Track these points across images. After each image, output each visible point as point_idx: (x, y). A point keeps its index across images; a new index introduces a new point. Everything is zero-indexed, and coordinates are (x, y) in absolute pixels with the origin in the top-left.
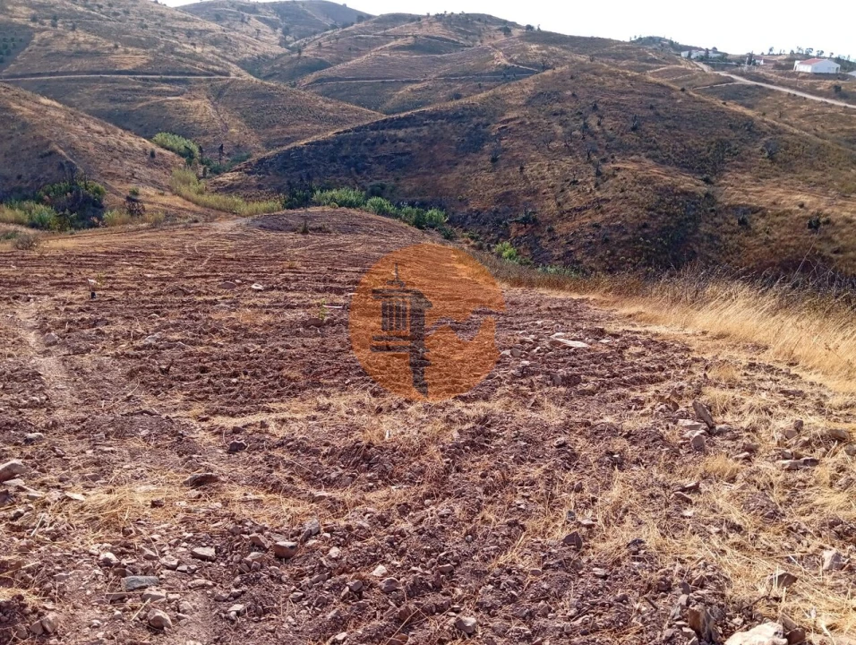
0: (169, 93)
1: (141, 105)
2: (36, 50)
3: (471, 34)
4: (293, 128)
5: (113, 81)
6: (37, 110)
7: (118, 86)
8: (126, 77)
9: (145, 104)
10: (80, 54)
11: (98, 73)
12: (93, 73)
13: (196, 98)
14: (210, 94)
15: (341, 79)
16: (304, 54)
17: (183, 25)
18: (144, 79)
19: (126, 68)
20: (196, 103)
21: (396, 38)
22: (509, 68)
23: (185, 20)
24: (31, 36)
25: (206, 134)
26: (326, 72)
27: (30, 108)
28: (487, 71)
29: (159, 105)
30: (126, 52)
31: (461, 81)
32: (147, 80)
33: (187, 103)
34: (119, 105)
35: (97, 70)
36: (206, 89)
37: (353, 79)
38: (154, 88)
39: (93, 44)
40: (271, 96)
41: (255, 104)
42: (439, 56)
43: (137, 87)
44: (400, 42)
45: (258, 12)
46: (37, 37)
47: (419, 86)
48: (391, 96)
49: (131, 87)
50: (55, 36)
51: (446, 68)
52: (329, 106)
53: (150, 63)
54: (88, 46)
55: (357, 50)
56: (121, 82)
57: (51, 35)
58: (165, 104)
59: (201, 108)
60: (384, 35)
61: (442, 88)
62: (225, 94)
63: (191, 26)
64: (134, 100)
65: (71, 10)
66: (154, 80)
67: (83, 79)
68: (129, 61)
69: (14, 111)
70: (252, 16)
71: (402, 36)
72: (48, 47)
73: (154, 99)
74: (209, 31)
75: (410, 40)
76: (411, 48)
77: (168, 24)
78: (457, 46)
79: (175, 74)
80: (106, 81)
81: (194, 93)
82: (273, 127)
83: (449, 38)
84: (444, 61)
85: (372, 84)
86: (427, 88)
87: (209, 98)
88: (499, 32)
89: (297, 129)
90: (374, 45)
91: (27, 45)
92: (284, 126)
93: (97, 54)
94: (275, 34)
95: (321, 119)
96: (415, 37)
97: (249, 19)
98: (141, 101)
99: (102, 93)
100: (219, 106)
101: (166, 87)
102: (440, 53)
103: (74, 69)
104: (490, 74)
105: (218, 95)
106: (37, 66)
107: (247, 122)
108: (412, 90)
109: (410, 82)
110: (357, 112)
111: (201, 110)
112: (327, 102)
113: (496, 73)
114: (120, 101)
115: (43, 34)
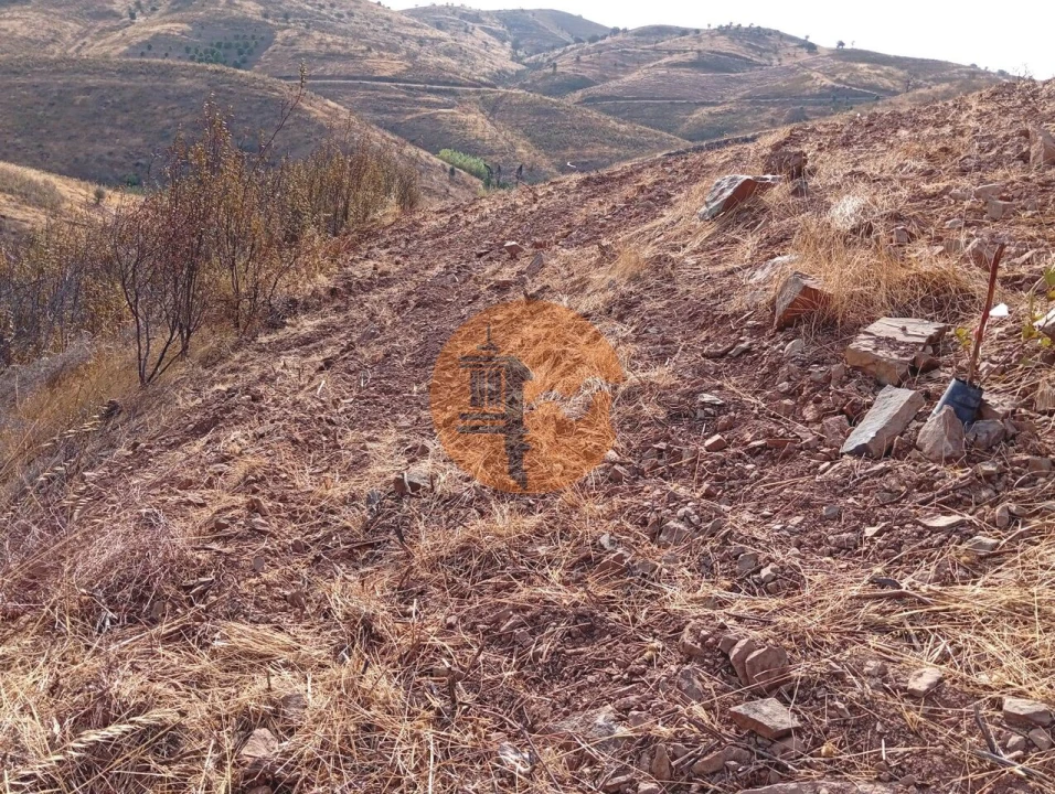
0: (438, 105)
1: (409, 117)
2: (281, 50)
3: (764, 51)
4: (588, 151)
5: (374, 89)
6: (330, 113)
7: (381, 95)
8: (388, 84)
9: (414, 116)
10: (331, 56)
11: (355, 78)
12: (348, 78)
13: (469, 112)
14: (482, 108)
15: (618, 99)
16: (559, 69)
17: (412, 31)
18: (407, 88)
19: (385, 74)
20: (472, 117)
21: (671, 53)
22: (838, 89)
23: (414, 25)
24: (272, 32)
25: (491, 153)
26: (595, 90)
27: (321, 110)
28: (808, 92)
29: (432, 118)
30: (381, 56)
31: (774, 104)
32: (412, 89)
33: (464, 117)
34: (385, 116)
35: (355, 75)
36: (477, 103)
37: (634, 99)
38: (420, 99)
39: (345, 46)
40: (555, 113)
41: (538, 122)
42: (733, 75)
43: (401, 96)
44: (676, 58)
45: (482, 22)
46: (280, 36)
47: (718, 109)
48: (684, 121)
49: (393, 95)
50: (300, 35)
51: (745, 90)
52: (623, 127)
53: (409, 69)
54: (340, 48)
55: (623, 66)
56: (383, 90)
57: (296, 33)
58: (439, 116)
59: (478, 124)
60: (655, 49)
61: (749, 112)
62: (501, 108)
63: (422, 33)
64: (401, 112)
65: (299, 8)
66: (418, 89)
67: (340, 86)
68: (387, 67)
69: (308, 112)
70: (477, 25)
71: (679, 52)
72: (294, 47)
73: (425, 111)
74: (441, 40)
75: (692, 56)
76: (693, 64)
77: (396, 30)
78: (749, 64)
79: (439, 83)
80: (365, 88)
81: (468, 106)
82: (565, 148)
83: (739, 54)
84: (740, 81)
85: (658, 105)
86: (730, 111)
87: (482, 112)
88: (799, 50)
89: (595, 151)
90: (644, 61)
91: (269, 45)
92: (577, 147)
93: (350, 57)
94: (504, 47)
95: (620, 142)
96: (699, 51)
97: (473, 29)
98: (410, 112)
99: (364, 101)
100: (497, 122)
101: (433, 98)
102: (732, 72)
103: (328, 73)
104: (812, 96)
105: (493, 109)
106: (285, 68)
107: (533, 142)
108: (710, 114)
109: (703, 104)
110: (656, 135)
111: (480, 126)
112: (619, 123)
113: (820, 95)
114: (386, 112)
115: (286, 32)
